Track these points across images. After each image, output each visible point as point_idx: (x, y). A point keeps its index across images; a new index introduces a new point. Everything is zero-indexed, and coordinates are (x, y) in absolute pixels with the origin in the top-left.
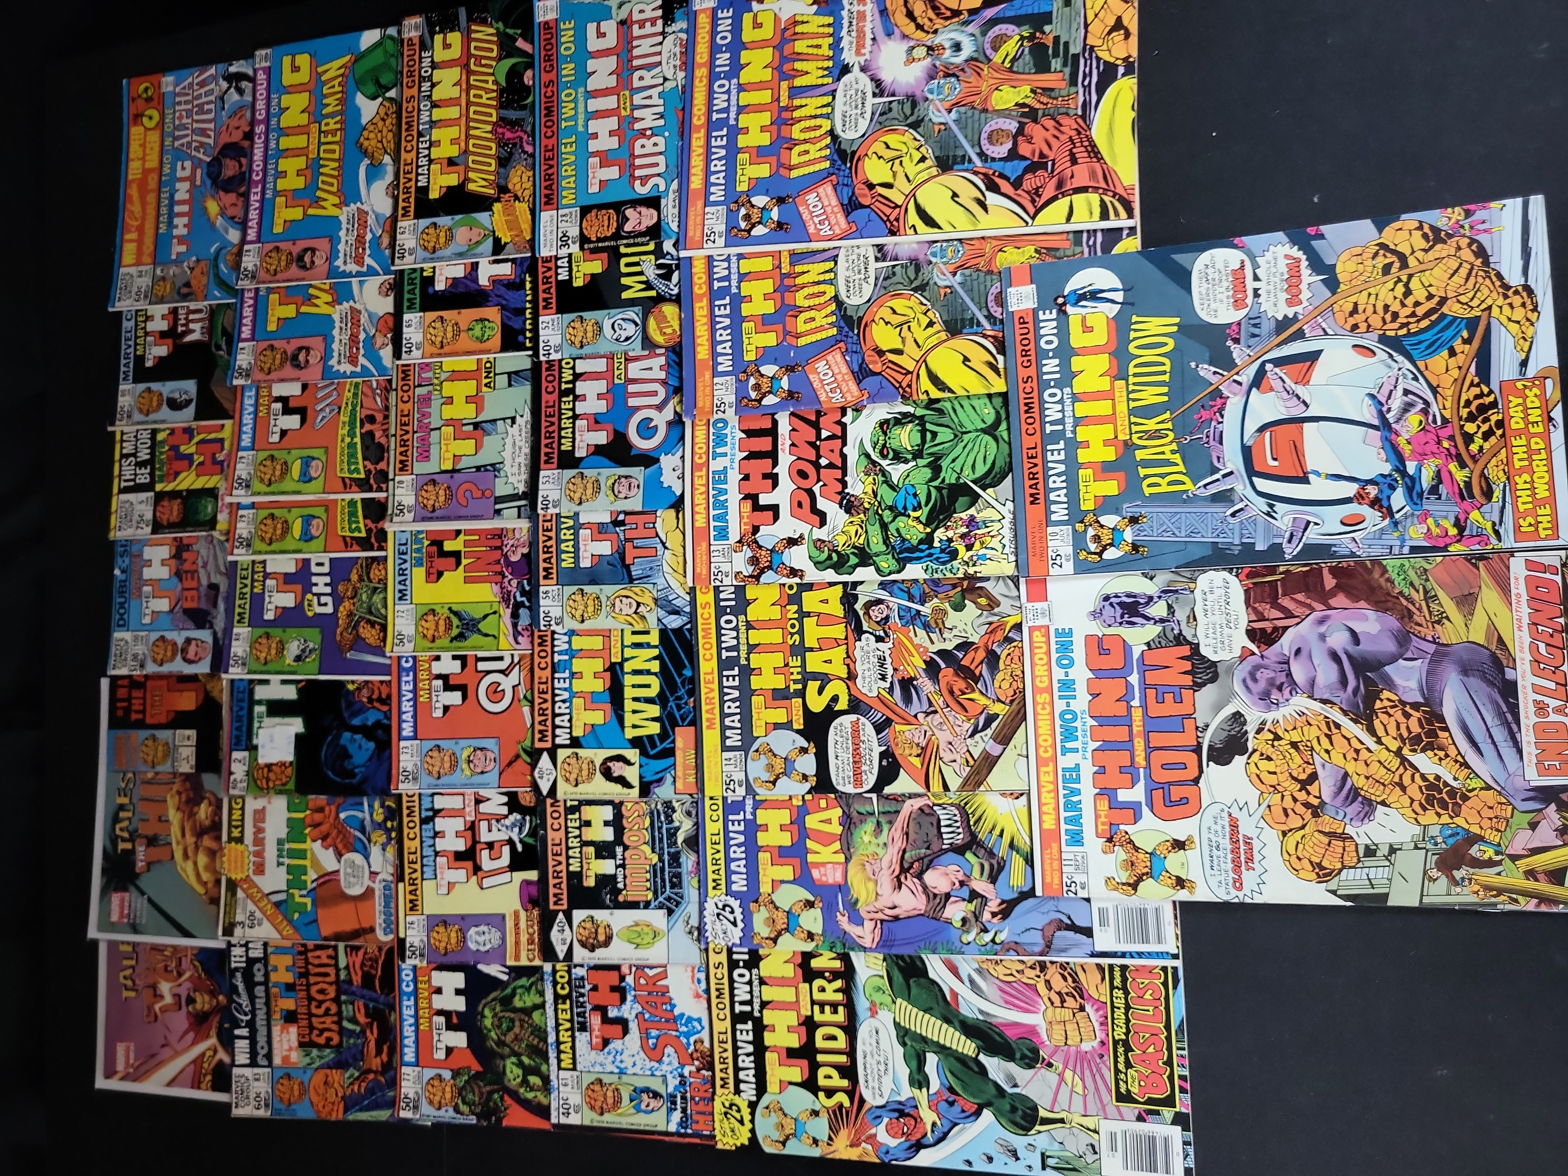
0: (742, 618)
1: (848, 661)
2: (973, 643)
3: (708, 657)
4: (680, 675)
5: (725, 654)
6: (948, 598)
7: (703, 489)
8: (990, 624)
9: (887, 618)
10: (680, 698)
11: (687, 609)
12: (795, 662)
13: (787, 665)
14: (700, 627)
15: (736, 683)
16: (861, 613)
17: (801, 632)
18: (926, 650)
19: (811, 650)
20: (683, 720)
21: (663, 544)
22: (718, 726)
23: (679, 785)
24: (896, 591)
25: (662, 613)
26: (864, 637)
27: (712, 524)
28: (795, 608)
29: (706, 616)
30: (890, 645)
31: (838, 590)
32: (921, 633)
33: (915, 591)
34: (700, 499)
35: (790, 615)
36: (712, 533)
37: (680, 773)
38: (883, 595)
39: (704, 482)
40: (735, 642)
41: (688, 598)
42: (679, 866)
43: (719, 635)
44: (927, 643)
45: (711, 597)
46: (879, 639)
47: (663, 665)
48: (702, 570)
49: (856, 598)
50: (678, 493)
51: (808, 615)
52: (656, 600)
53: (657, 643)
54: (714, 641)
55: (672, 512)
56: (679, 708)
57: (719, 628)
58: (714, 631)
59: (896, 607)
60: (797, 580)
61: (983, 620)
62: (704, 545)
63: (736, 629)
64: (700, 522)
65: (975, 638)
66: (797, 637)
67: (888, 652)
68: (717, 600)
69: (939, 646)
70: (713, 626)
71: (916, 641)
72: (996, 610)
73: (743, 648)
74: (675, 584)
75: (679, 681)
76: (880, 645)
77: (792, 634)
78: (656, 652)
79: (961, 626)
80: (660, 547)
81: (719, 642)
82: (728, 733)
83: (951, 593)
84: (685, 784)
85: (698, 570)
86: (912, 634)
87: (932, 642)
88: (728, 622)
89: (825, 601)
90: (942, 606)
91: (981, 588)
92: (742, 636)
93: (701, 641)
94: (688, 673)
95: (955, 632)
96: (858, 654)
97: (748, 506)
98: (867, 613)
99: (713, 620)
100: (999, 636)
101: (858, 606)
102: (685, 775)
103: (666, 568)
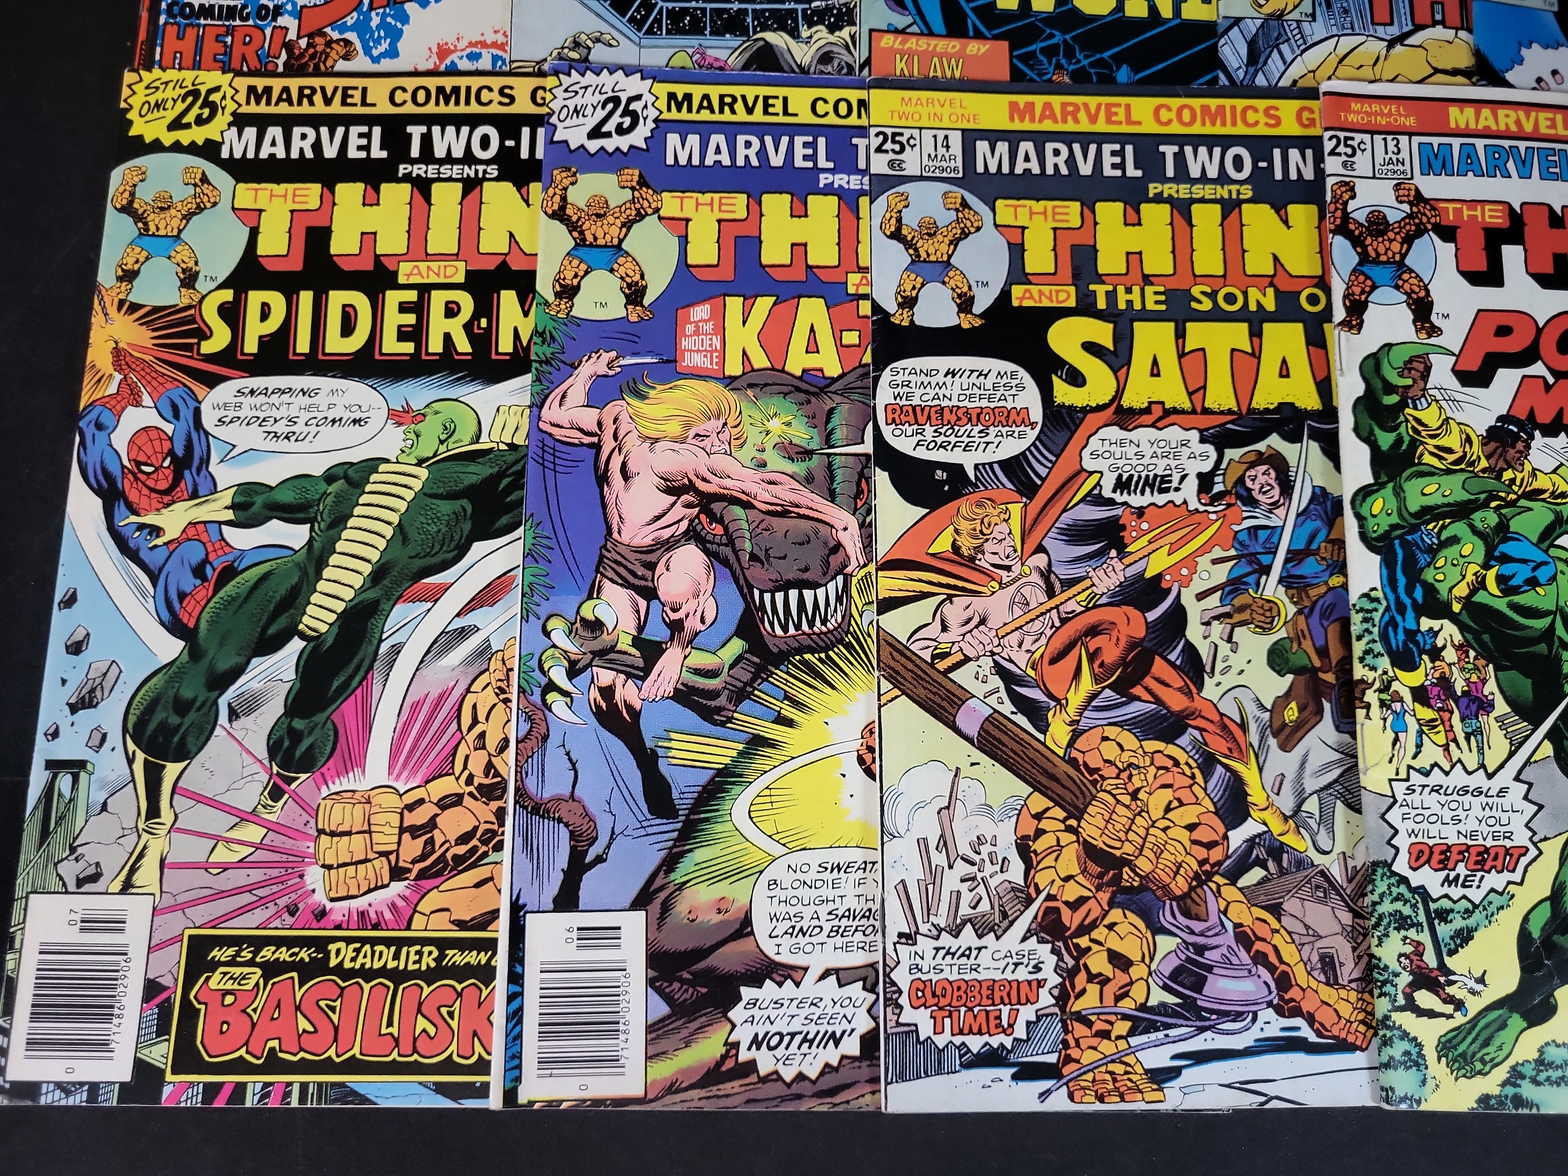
0: (1247, 192)
1: (1157, 411)
2: (1200, 686)
3: (1164, 115)
4: (1119, 59)
5: (1169, 150)
6: (1298, 637)
7: (1528, 127)
8: (1243, 726)
9: (1251, 502)
10: (1070, 54)
11: (1261, 81)
12: (1152, 301)
13: (1147, 280)
14: (1228, 102)
15: (1108, 171)
16: (1261, 446)
17: (1216, 315)
18: (1186, 582)
19: (1180, 334)
20: (1023, 58)
21: (1400, 39)
22: (1017, 126)
23: (888, 41)
24: (1310, 526)
25: (1252, 27)
26: (1210, 449)
27: (1456, 142)
28: (1270, 304)
29: (1251, 117)
30: (1193, 504)
31: (1309, 400)
32: (1221, 574)
33: (1310, 567)
34: (1507, 119)
35: (1254, 294)
36: (1436, 141)
37: (912, 43)
38: (1301, 497)
39: (1543, 130)
40: (1195, 172)
41: (1285, 82)
42: (717, 32)
43: (1210, 141)
44: (1198, 585)
45: (1290, 127)
46: (1205, 481)
47: (1138, 25)
48: (1356, 114)
49: (1293, 437)
50: (1509, 76)
51: (1256, 334)
52: (1279, 16)
53: (1185, 16)
54: (1197, 129)
55: (1465, 60)
56: (1050, 52)
57: (1226, 142)
58: (1218, 130)
59: (1275, 522)
60: (1339, 313)
61: (1251, 710)
62: (1410, 122)
63: (1223, 178)
64: (1458, 117)
65: (1210, 690)
66: (1207, 305)
67: (1178, 498)
68: (1286, 142)
69: (1194, 611)
70: (1228, 130)
71: (1204, 562)
72: (1272, 742)
73: (1183, 191)
74: (1313, 57)
75: (1106, 55)
76: (1192, 484)
77: (1213, 295)
78: (1166, 11)
79: (1237, 661)
80: (1394, 31)
81: (1196, 141)
82: (1002, 147)
83: (1307, 645)
84: (893, 52)
85: (1355, 106)
86: (1218, 553)
87: (1201, 596)
88: (1238, 163)
89: (1284, 372)
90: (1279, 622)
91: (1320, 711)
92: (1207, 191)
93: (1197, 103)
94: (1123, 75)
95: (1224, 648)
96: (1174, 434)
97: (1495, 218)
98: (1260, 459)
99: (1241, 130)
100: (1217, 745)
101: (1275, 441)
102: (911, 54)
103: (1347, 43)
